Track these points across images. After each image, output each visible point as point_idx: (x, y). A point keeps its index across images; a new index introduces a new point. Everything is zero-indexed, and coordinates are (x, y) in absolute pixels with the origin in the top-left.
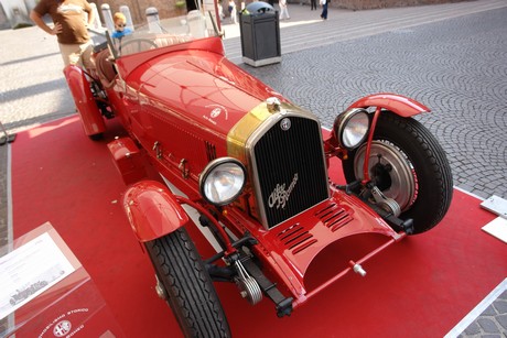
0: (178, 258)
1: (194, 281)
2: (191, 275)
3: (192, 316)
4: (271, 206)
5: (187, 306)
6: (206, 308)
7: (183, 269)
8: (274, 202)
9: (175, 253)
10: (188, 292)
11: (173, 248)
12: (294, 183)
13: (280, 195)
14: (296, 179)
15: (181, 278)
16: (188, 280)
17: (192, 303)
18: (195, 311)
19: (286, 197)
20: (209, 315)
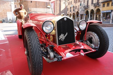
0: (32, 34)
1: (35, 40)
2: (35, 38)
3: (32, 49)
4: (60, 39)
5: (32, 46)
6: (37, 47)
7: (33, 37)
8: (60, 38)
9: (32, 33)
10: (33, 42)
11: (32, 32)
12: (66, 35)
13: (62, 37)
14: (67, 34)
15: (32, 38)
16: (34, 39)
17: (33, 45)
18: (34, 47)
19: (64, 38)
20: (37, 50)
